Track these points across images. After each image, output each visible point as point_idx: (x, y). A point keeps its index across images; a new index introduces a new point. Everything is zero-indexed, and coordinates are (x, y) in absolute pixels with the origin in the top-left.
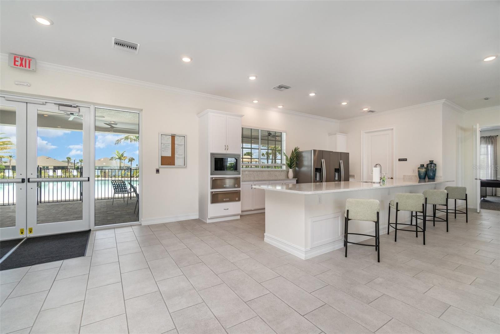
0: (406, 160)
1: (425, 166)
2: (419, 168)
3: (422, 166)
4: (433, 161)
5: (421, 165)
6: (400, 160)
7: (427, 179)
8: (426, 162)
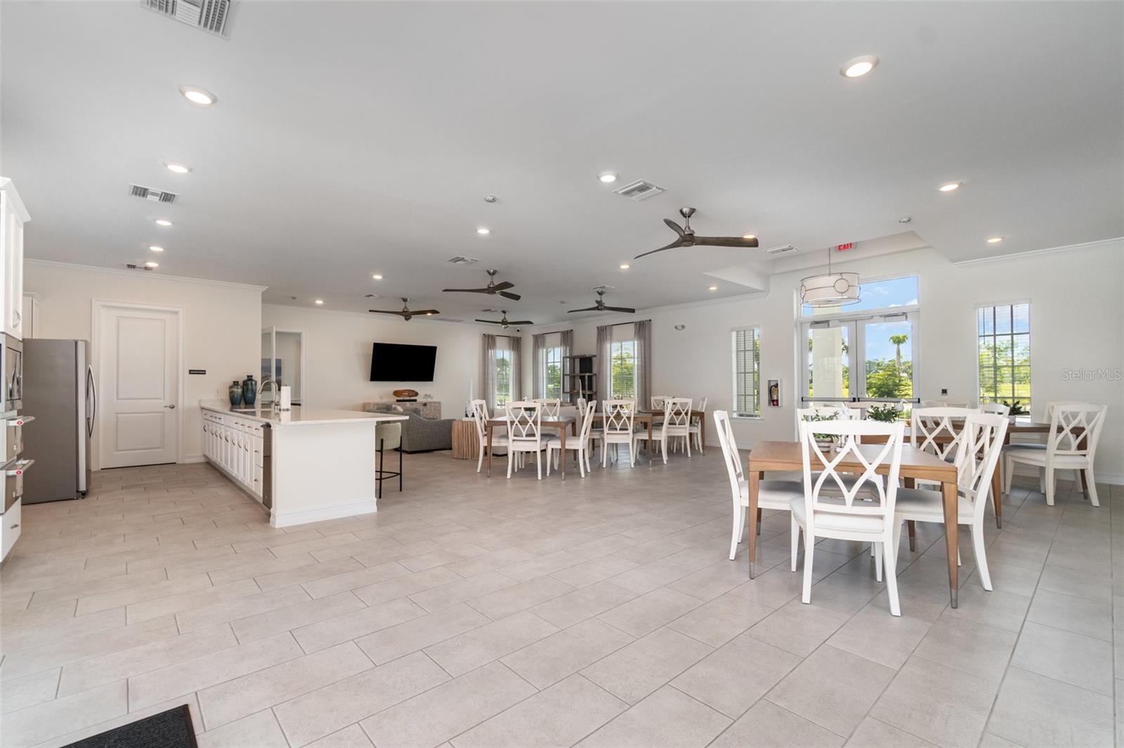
0: (203, 372)
1: (241, 383)
2: (231, 387)
3: (236, 383)
4: (251, 376)
5: (234, 382)
6: (191, 372)
7: (243, 405)
8: (242, 378)
